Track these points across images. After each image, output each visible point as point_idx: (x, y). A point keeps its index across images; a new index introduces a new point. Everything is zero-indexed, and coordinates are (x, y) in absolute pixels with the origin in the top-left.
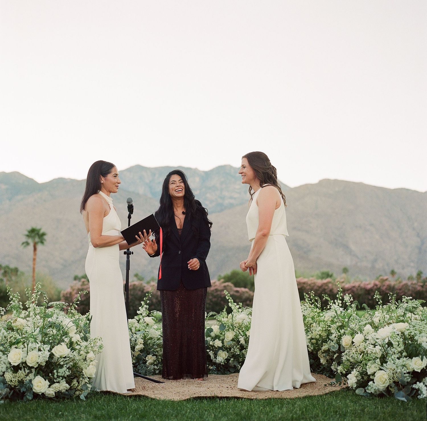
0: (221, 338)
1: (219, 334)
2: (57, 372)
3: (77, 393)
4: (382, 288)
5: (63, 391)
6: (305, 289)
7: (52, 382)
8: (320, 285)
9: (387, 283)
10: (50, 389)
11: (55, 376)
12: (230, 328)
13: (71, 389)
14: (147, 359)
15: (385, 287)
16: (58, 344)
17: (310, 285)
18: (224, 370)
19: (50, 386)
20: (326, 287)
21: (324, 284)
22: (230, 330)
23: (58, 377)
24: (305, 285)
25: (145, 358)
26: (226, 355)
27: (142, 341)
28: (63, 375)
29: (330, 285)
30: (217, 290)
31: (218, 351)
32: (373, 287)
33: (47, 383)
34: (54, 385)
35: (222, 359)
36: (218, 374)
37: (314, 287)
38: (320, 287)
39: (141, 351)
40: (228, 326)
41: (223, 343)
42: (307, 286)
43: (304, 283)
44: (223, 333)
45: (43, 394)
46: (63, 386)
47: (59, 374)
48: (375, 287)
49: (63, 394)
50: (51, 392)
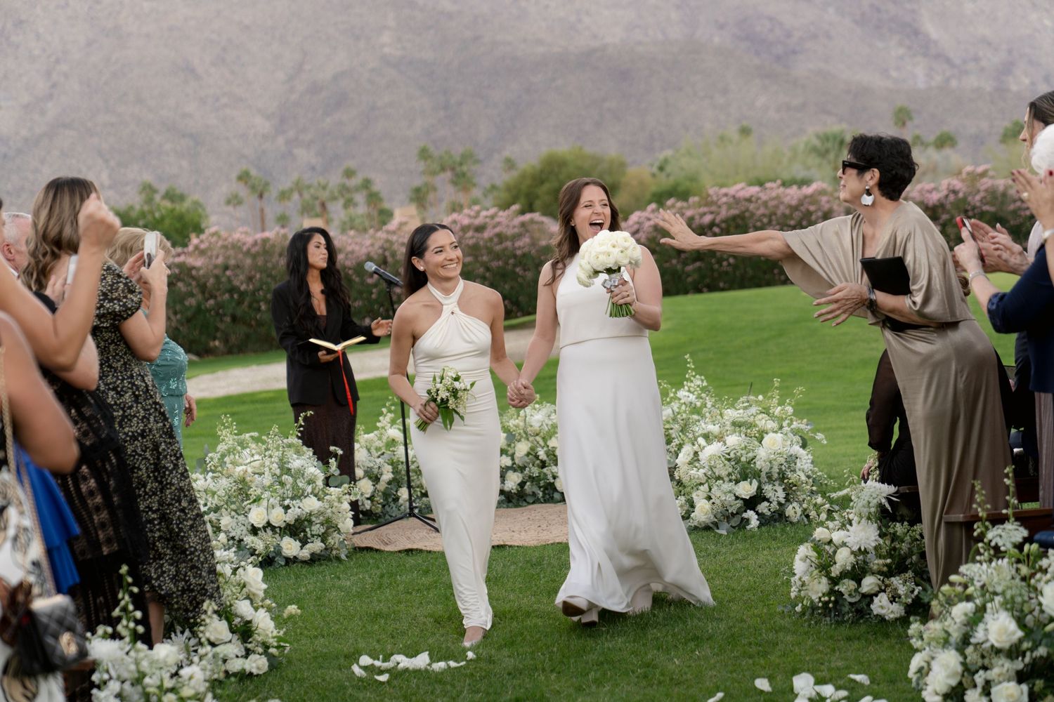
0: (510, 453)
1: (506, 447)
2: (311, 531)
3: (334, 552)
4: (970, 198)
5: (318, 552)
6: (753, 214)
7: (304, 542)
8: (794, 203)
9: (986, 183)
10: (304, 551)
11: (309, 535)
12: (522, 437)
13: (326, 549)
14: (399, 494)
15: (978, 198)
16: (305, 497)
17: (765, 204)
18: (518, 500)
19: (302, 548)
20: (812, 208)
21: (806, 197)
22: (523, 440)
23: (313, 536)
24: (752, 207)
25: (397, 491)
26: (518, 477)
27: (390, 468)
28: (317, 533)
29: (824, 199)
30: (501, 237)
31: (506, 472)
32: (947, 196)
33: (298, 544)
34: (308, 546)
35: (513, 484)
36: (508, 507)
37: (777, 207)
38: (795, 208)
39: (389, 483)
40: (520, 434)
41: (513, 459)
42: (758, 209)
43: (749, 200)
44: (513, 445)
45: (295, 557)
46: (316, 546)
47: (313, 533)
48: (952, 197)
49: (319, 555)
50: (305, 554)
